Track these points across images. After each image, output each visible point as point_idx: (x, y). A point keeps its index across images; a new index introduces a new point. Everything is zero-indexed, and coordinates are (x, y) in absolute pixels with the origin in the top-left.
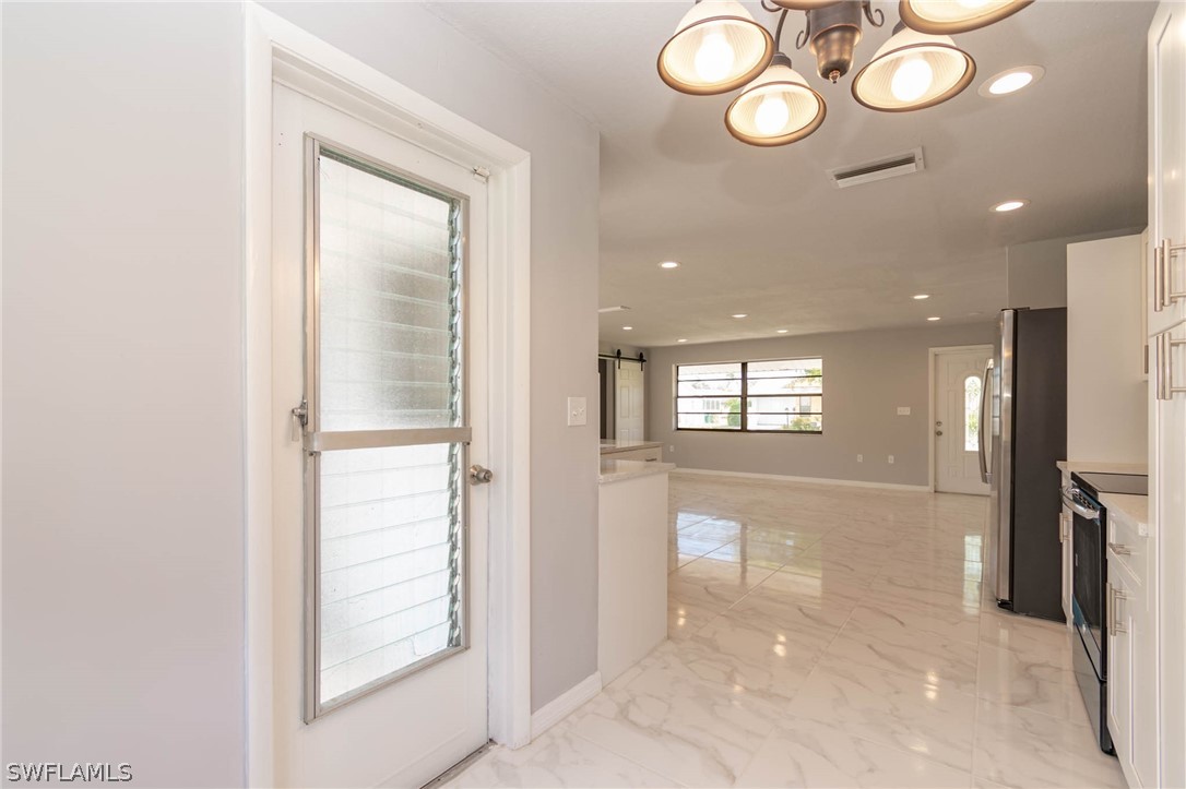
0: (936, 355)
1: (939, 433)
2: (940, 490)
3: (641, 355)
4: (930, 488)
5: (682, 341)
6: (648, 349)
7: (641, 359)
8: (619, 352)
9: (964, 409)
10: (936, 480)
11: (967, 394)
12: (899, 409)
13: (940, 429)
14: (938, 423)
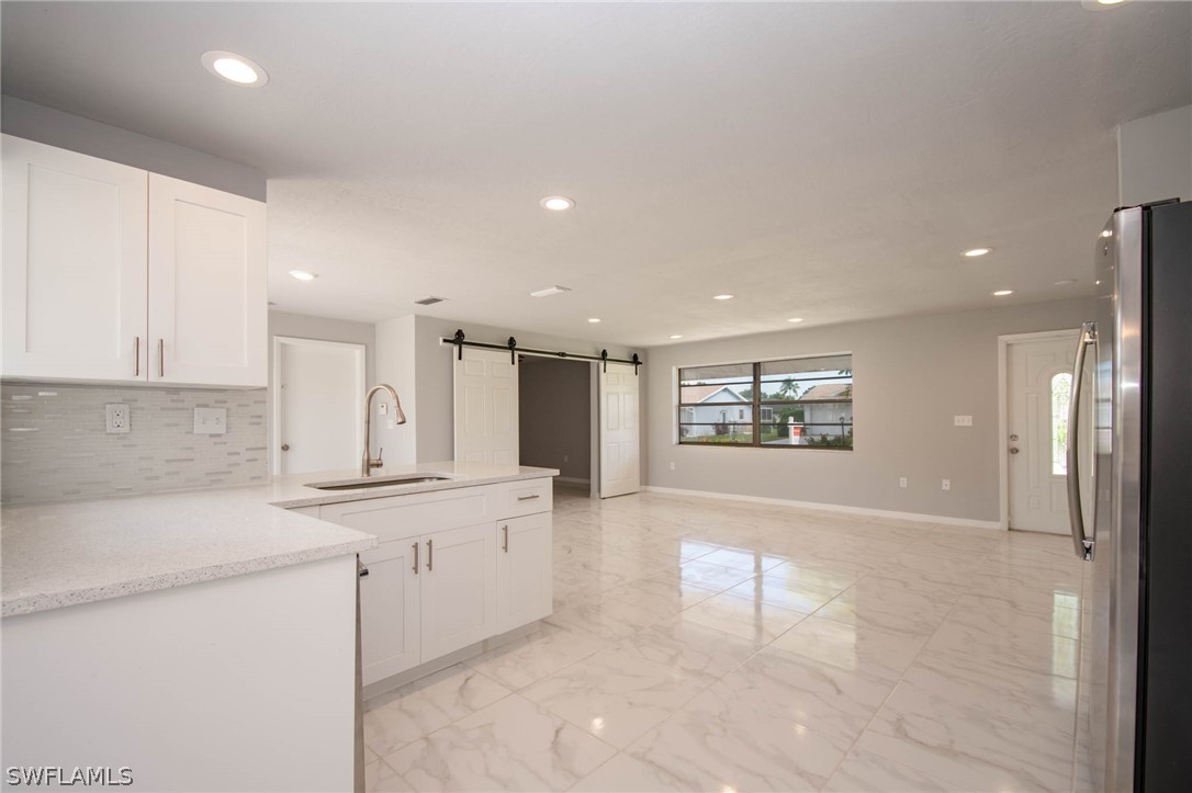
0: (1008, 345)
1: (1014, 451)
2: (1016, 526)
3: (635, 357)
4: (1002, 525)
5: (676, 338)
6: (645, 350)
7: (635, 361)
8: (604, 353)
9: (1050, 416)
10: (1009, 513)
11: (1054, 398)
12: (957, 418)
13: (1015, 444)
14: (1013, 437)
